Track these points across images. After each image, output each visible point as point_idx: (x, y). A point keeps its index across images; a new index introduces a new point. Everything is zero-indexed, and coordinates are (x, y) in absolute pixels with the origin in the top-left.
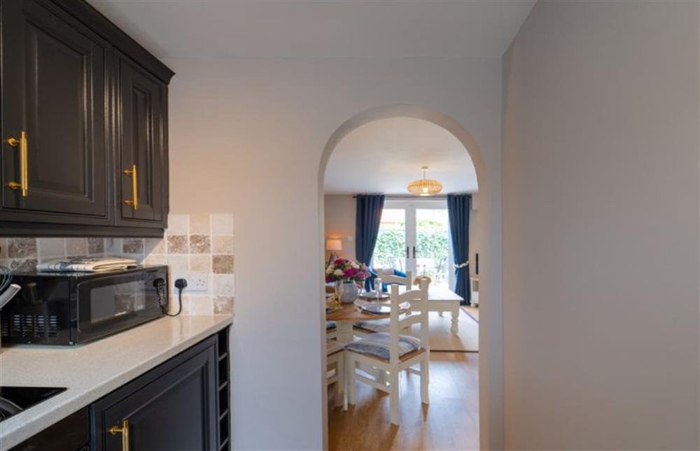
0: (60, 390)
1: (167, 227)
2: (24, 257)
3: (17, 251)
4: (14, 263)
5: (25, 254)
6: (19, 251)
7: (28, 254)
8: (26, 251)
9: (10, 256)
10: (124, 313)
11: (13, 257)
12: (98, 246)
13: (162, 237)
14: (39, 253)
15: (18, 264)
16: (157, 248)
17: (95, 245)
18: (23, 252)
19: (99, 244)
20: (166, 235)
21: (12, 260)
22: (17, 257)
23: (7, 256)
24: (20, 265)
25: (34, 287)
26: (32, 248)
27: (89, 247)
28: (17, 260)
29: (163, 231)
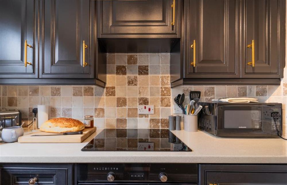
0: (190, 150)
1: (283, 77)
2: (210, 96)
3: (207, 94)
4: (206, 98)
5: (210, 95)
6: (208, 94)
7: (211, 95)
8: (211, 94)
9: (205, 96)
10: (245, 127)
11: (206, 96)
12: (244, 93)
13: (279, 84)
14: (215, 95)
15: (207, 99)
16: (276, 92)
17: (241, 92)
18: (209, 94)
19: (244, 92)
20: (282, 82)
21: (205, 97)
22: (208, 96)
23: (204, 96)
24: (208, 100)
25: (207, 108)
26: (213, 93)
27: (239, 93)
28: (207, 97)
29: (279, 80)
